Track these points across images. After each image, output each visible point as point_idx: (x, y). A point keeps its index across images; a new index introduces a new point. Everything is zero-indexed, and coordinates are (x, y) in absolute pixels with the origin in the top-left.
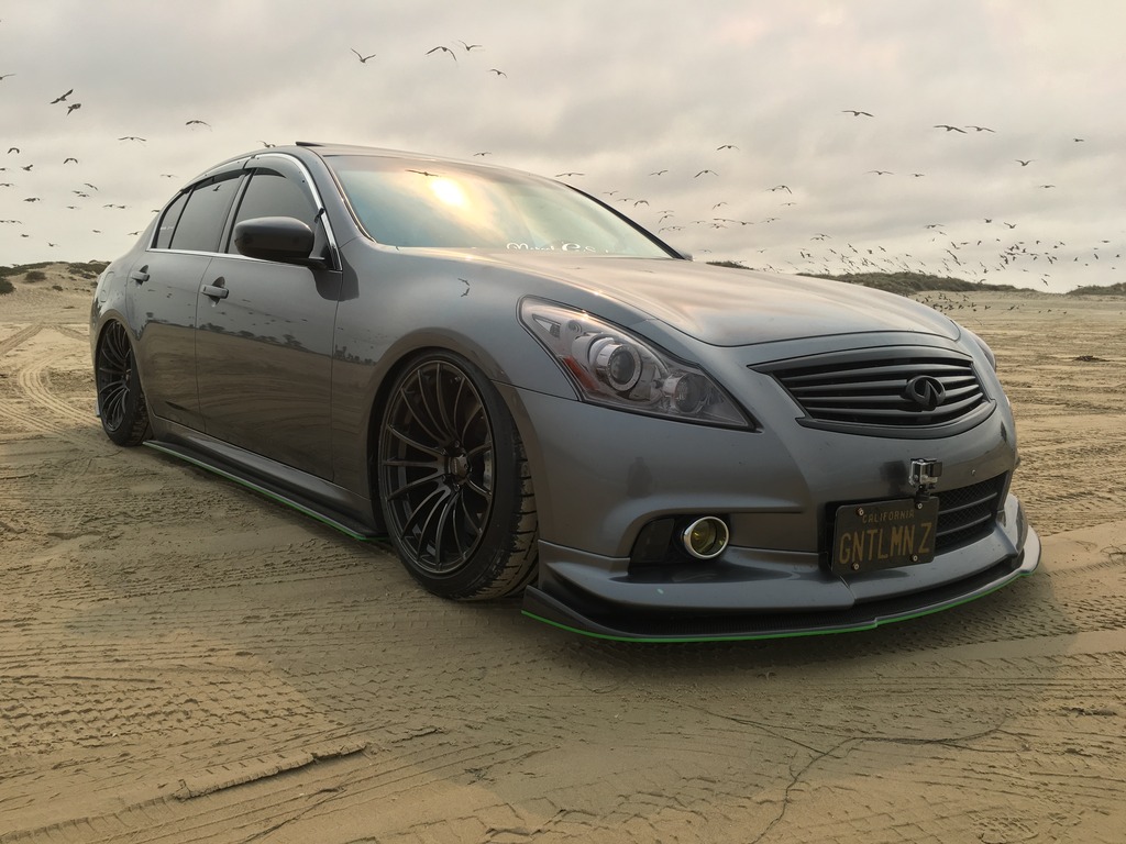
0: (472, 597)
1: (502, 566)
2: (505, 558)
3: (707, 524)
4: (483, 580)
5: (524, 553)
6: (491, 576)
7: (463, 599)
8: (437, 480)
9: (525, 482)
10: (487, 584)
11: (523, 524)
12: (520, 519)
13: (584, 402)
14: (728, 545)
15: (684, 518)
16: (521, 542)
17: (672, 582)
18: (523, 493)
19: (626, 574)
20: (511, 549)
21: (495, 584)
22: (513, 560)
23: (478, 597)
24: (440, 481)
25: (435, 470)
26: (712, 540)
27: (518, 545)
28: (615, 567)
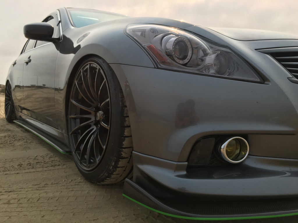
0: (102, 183)
1: (116, 167)
2: (117, 162)
3: (234, 141)
4: (106, 174)
5: (128, 160)
6: (110, 172)
7: (98, 183)
8: (91, 124)
9: (127, 119)
10: (109, 176)
11: (126, 143)
12: (124, 140)
13: (158, 68)
14: (248, 155)
15: (221, 137)
16: (125, 153)
17: (213, 178)
18: (125, 125)
19: (184, 173)
20: (119, 157)
21: (113, 176)
22: (121, 163)
23: (105, 183)
24: (92, 124)
25: (90, 119)
26: (238, 151)
27: (124, 155)
28: (178, 168)
